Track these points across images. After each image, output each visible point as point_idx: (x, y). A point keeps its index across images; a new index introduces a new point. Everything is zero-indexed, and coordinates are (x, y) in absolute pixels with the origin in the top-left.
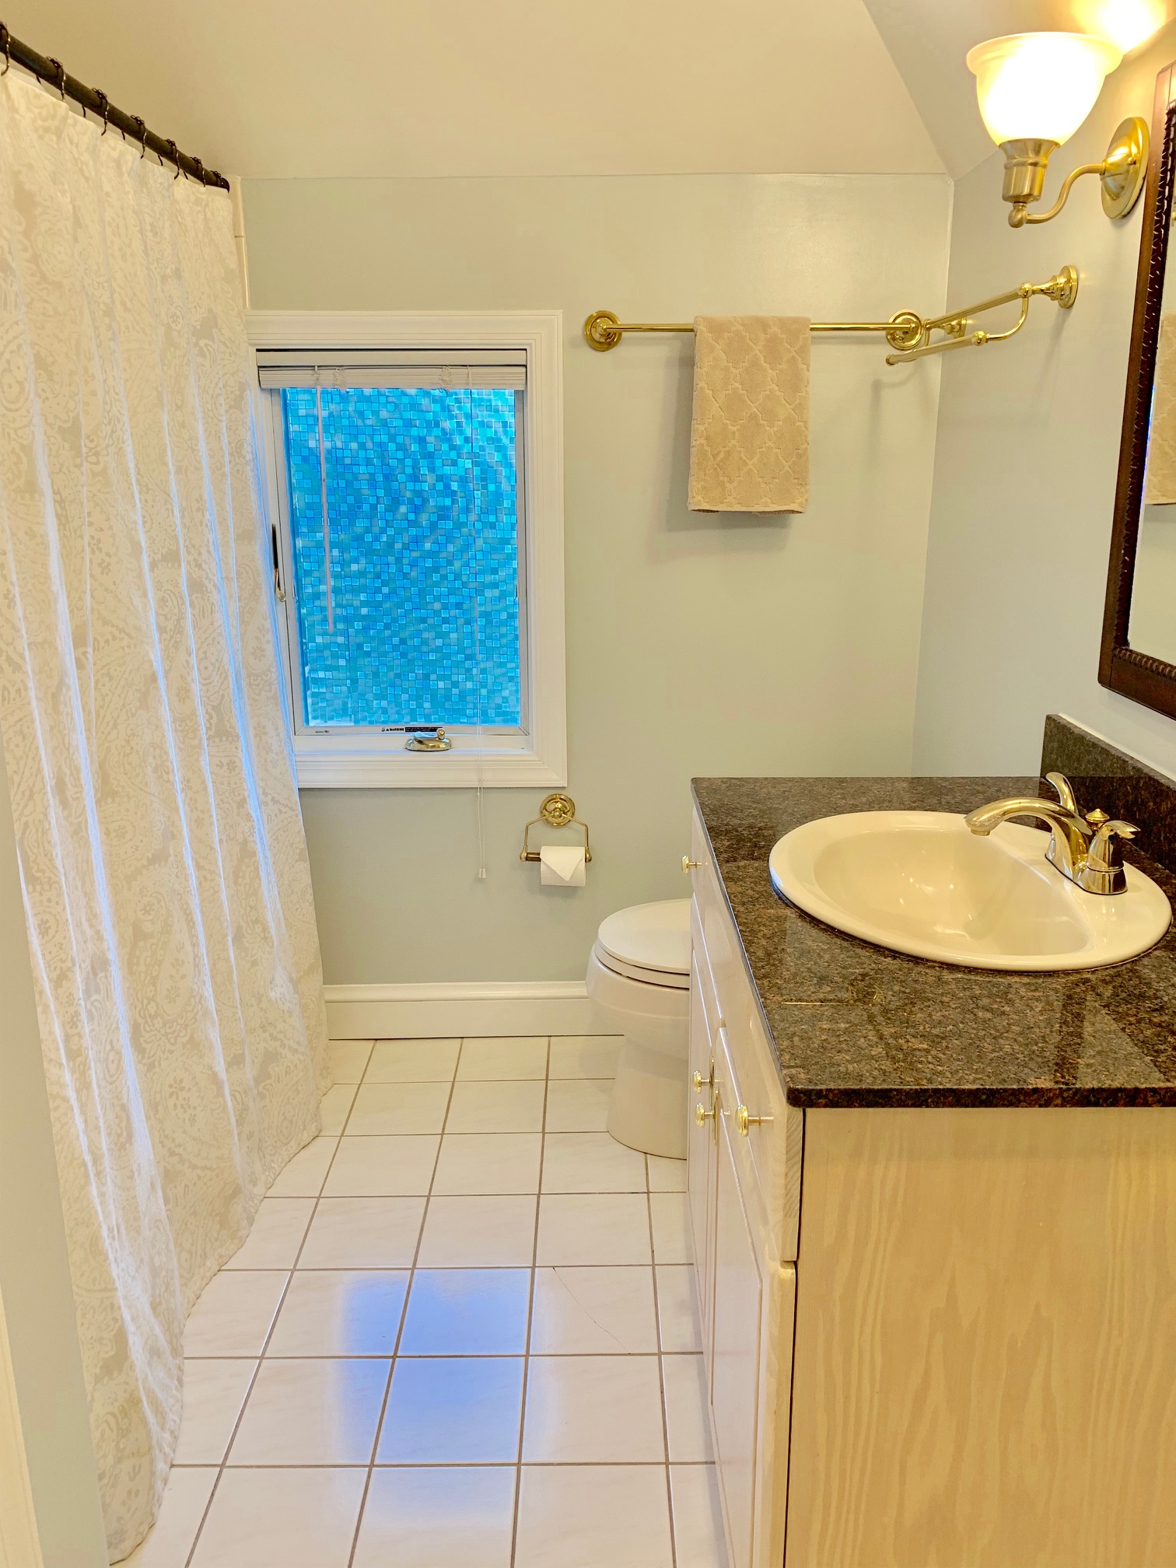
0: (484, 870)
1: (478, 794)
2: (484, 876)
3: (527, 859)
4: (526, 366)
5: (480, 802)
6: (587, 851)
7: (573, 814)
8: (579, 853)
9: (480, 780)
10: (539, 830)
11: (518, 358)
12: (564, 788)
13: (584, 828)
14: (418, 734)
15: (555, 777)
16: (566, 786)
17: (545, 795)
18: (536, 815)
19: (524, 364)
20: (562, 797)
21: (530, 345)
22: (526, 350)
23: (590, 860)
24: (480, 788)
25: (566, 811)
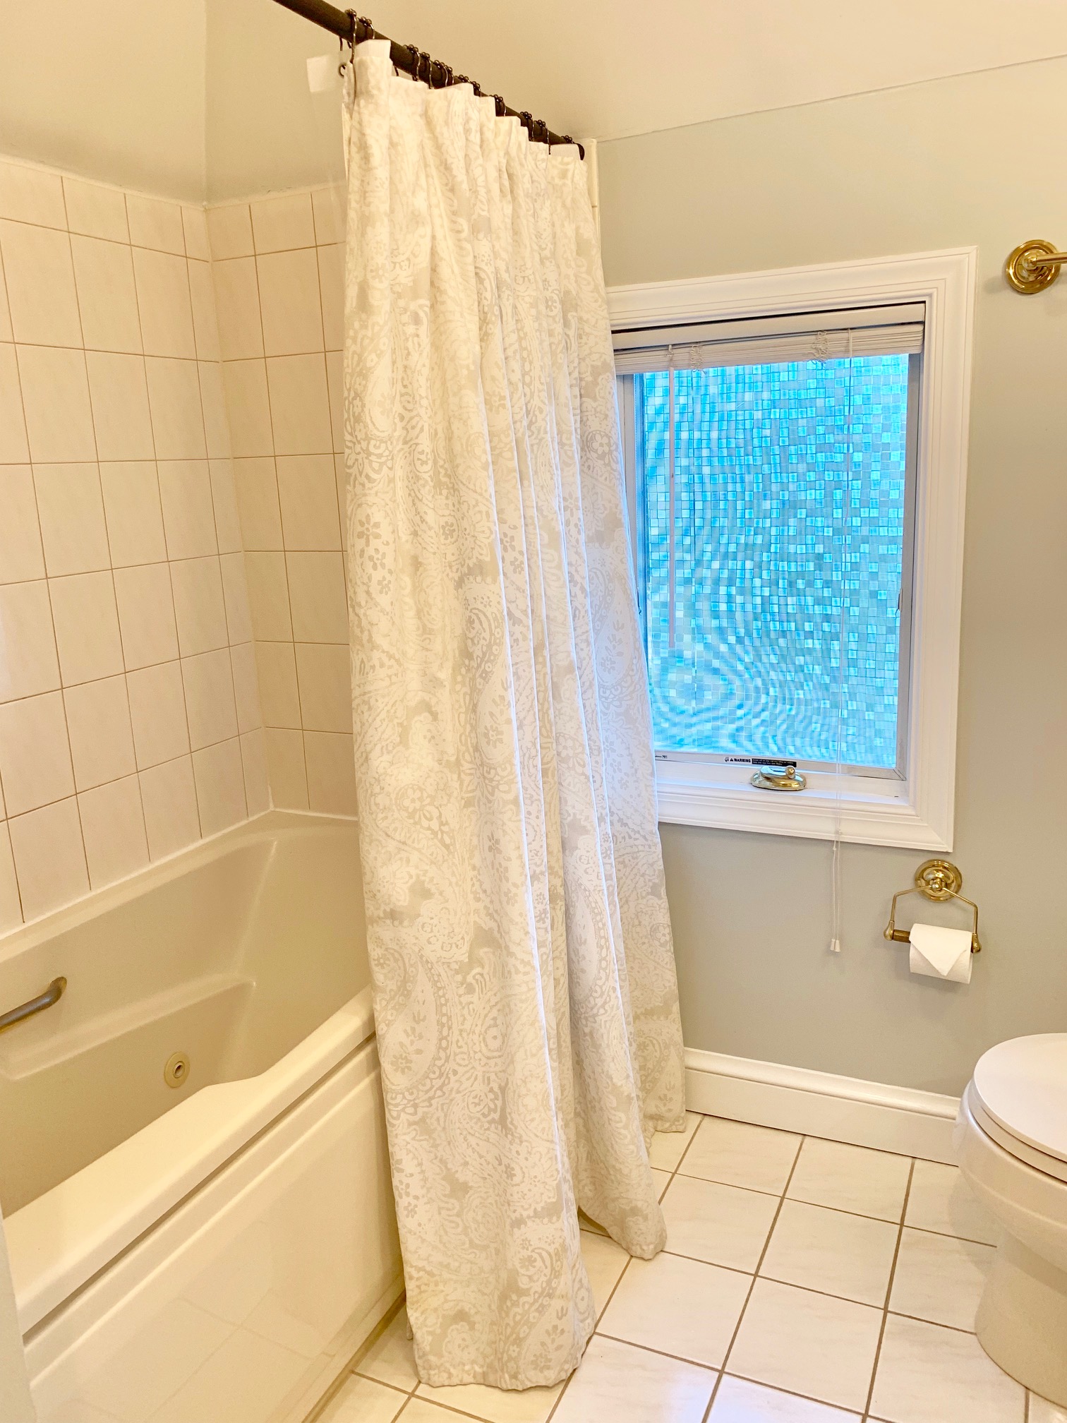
0: (837, 941)
1: (835, 849)
2: (838, 950)
3: (893, 937)
4: (923, 323)
5: (836, 858)
6: (975, 939)
7: (959, 886)
8: (965, 938)
9: (837, 832)
10: (913, 903)
11: (914, 313)
12: (947, 853)
13: (973, 909)
14: (766, 769)
15: (938, 839)
16: (950, 850)
17: (920, 861)
18: (908, 884)
19: (921, 319)
20: (946, 865)
21: (930, 295)
22: (924, 302)
23: (979, 951)
24: (837, 842)
25: (949, 882)
